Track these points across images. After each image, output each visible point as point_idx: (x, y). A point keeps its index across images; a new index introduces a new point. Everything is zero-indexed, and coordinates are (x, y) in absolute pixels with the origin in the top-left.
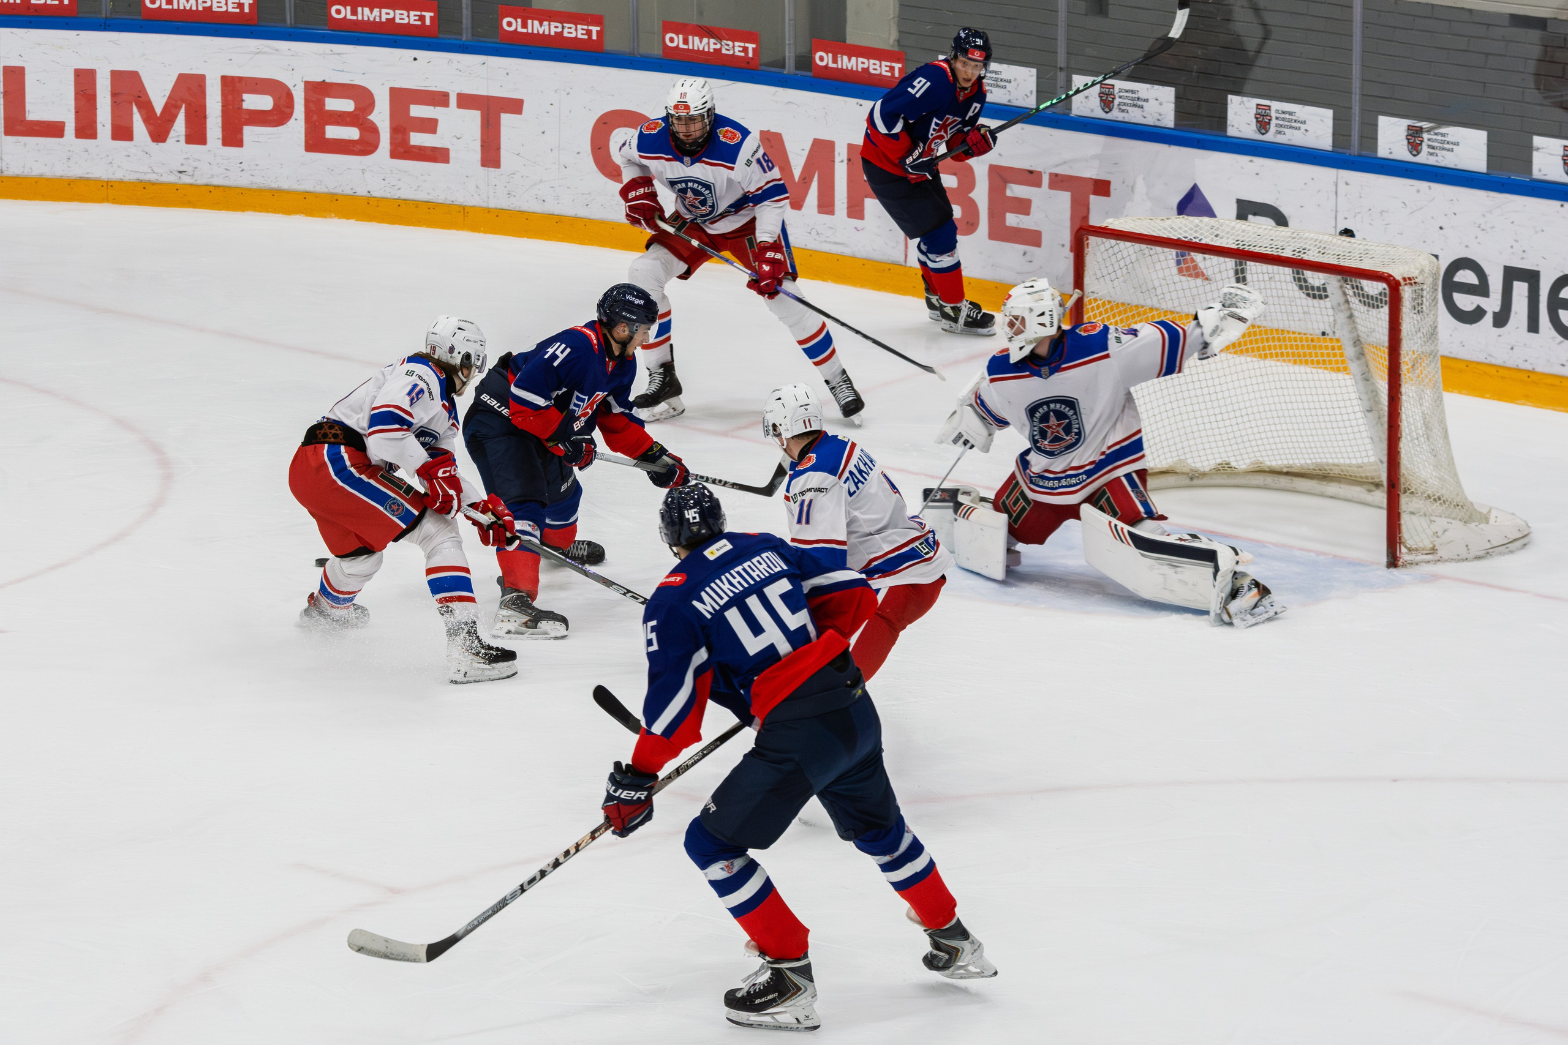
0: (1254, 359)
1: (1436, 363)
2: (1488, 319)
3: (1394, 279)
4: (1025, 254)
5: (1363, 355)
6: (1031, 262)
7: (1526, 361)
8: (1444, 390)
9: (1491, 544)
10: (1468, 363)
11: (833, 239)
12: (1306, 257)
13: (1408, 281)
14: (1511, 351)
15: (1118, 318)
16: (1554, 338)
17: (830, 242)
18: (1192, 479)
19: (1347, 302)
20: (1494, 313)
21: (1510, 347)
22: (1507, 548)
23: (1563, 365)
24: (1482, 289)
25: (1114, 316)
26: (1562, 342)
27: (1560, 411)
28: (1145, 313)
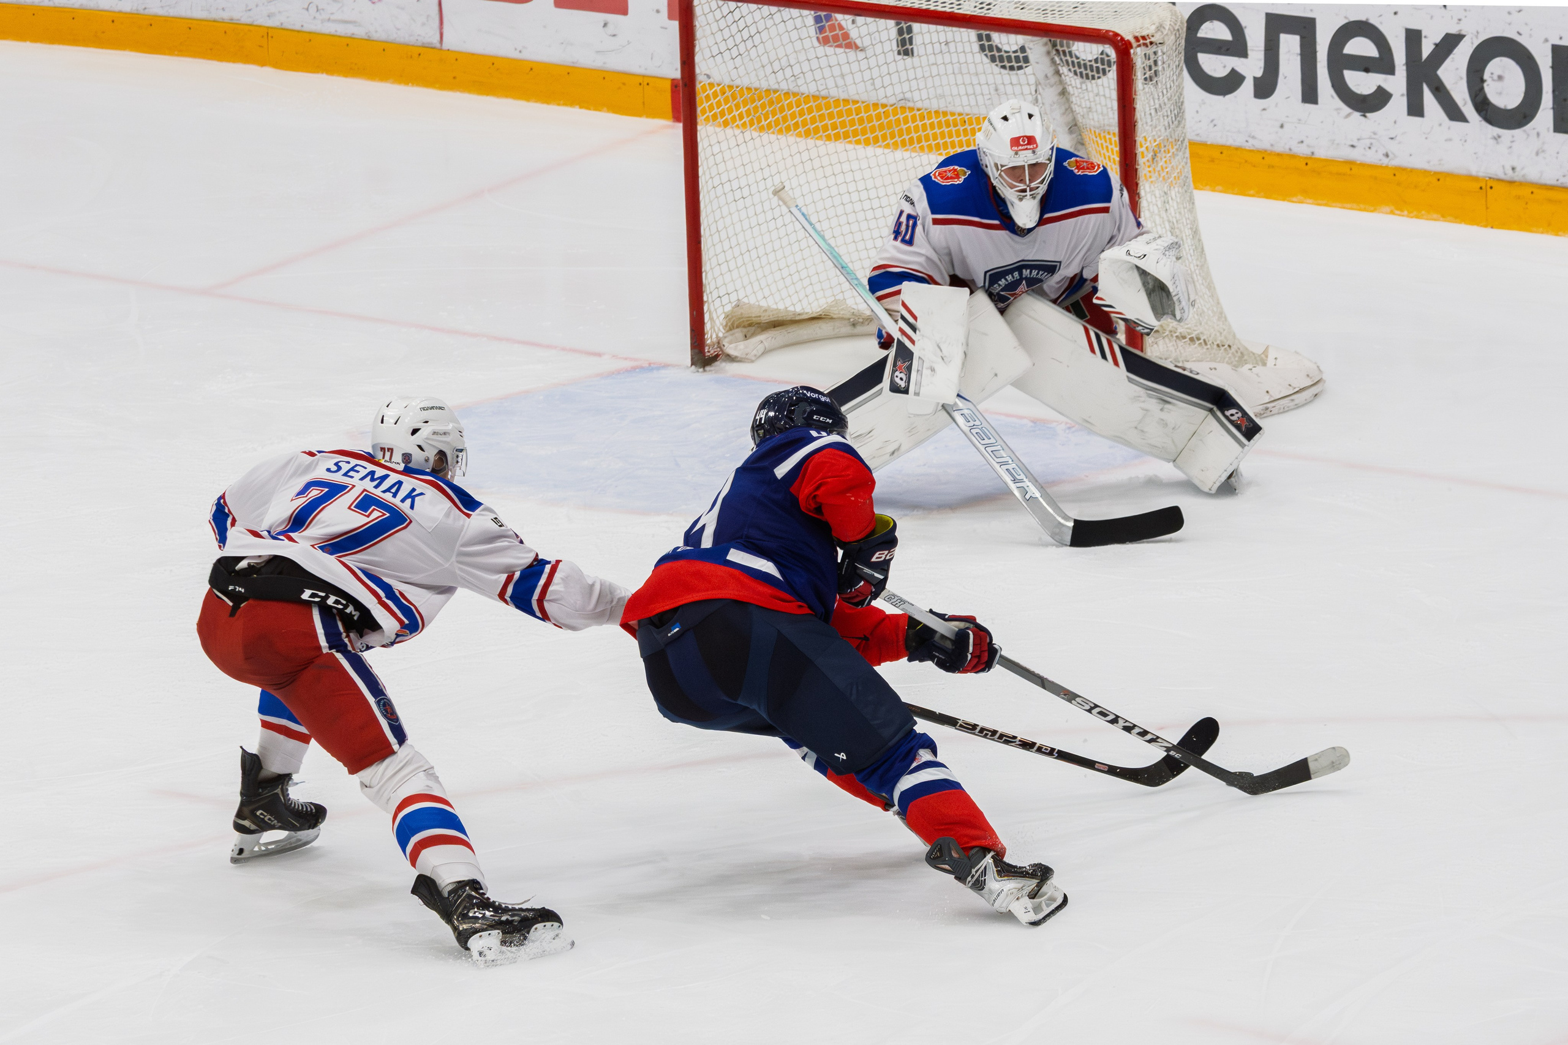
0: (914, 154)
1: (1184, 153)
2: (1248, 87)
3: (1122, 39)
4: (605, 25)
5: (1083, 144)
6: (614, 35)
7: (1302, 142)
8: (1196, 188)
9: (1271, 396)
10: (1222, 149)
11: (338, 16)
12: (992, 14)
13: (1142, 41)
14: (1280, 130)
15: (743, 110)
16: (1338, 109)
17: (335, 21)
18: (854, 325)
19: (1057, 73)
20: (1255, 78)
21: (1279, 124)
22: (1293, 400)
23: (1353, 146)
24: (1237, 47)
25: (737, 107)
26: (1348, 115)
27: (1351, 209)
28: (779, 100)
